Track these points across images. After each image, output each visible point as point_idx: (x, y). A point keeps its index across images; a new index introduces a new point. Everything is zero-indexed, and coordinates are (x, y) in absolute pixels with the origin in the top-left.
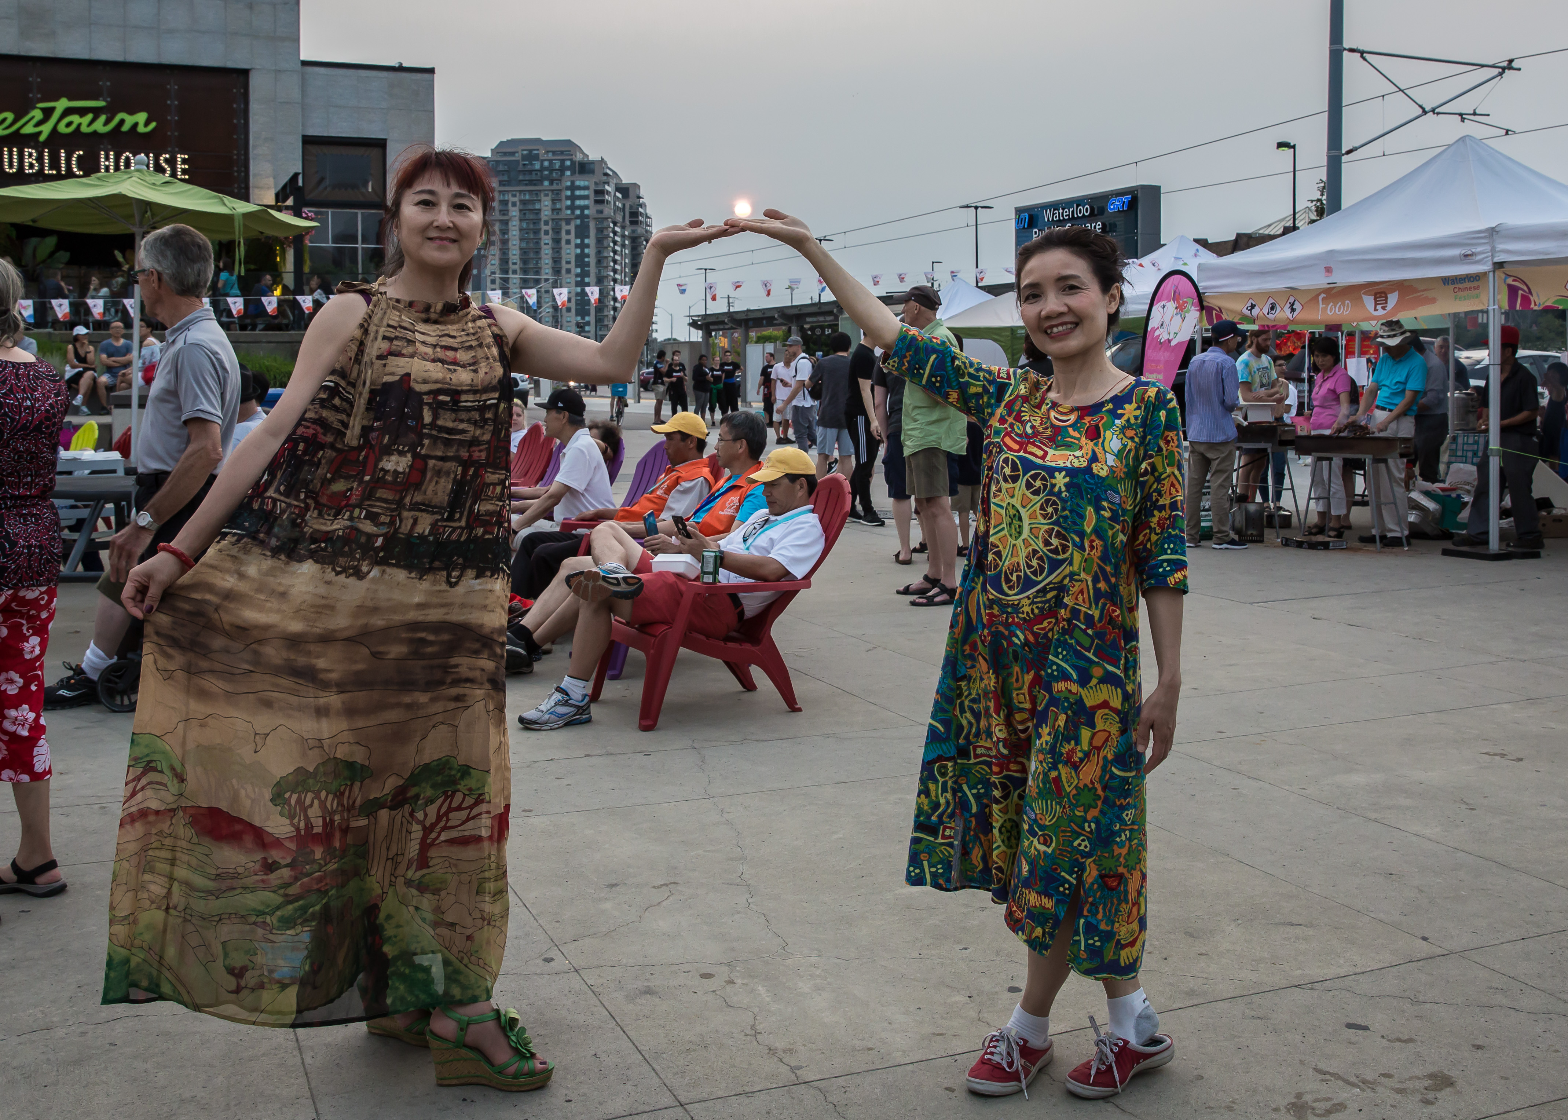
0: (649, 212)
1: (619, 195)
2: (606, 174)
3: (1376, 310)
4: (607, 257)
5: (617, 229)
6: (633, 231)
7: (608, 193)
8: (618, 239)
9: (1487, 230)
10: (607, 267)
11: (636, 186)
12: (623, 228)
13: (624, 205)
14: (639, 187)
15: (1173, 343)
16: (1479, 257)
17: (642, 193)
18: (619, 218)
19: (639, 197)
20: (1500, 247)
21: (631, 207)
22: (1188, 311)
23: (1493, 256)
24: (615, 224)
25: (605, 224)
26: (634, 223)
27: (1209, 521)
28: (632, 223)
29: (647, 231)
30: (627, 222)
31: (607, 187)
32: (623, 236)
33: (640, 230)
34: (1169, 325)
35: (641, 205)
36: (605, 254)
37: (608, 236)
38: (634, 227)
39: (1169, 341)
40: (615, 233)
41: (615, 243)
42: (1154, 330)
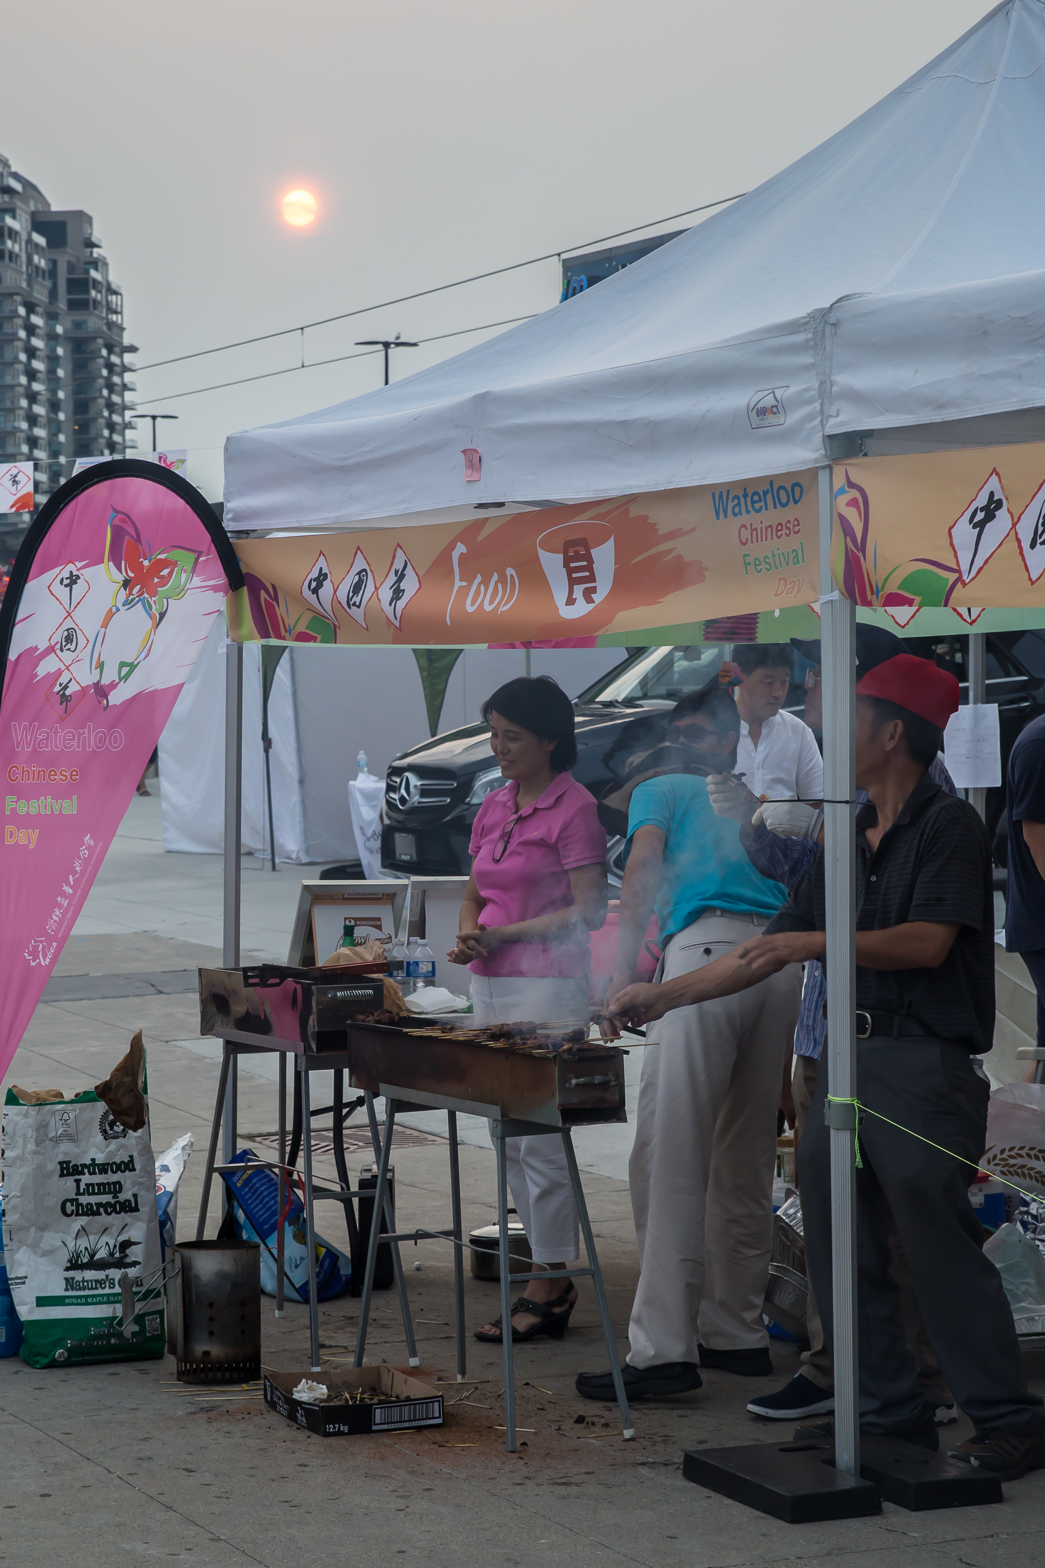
0: (114, 278)
1: (40, 240)
2: (9, 191)
3: (571, 601)
4: (12, 387)
5: (37, 320)
6: (78, 325)
7: (13, 234)
8: (38, 343)
9: (812, 316)
10: (12, 410)
11: (82, 218)
12: (52, 317)
13: (54, 263)
14: (89, 219)
15: (116, 698)
16: (793, 418)
17: (97, 235)
18: (40, 294)
19: (91, 245)
20: (844, 380)
21: (71, 267)
22: (180, 592)
23: (824, 416)
24: (31, 308)
25: (7, 308)
26: (80, 304)
27: (109, 1300)
28: (73, 305)
29: (110, 325)
30: (62, 305)
31: (9, 221)
32: (52, 338)
33: (93, 322)
34: (100, 639)
35: (95, 263)
36: (8, 380)
37: (14, 337)
38: (79, 316)
39: (101, 691)
40: (31, 330)
41: (32, 352)
42: (33, 656)
